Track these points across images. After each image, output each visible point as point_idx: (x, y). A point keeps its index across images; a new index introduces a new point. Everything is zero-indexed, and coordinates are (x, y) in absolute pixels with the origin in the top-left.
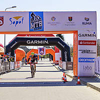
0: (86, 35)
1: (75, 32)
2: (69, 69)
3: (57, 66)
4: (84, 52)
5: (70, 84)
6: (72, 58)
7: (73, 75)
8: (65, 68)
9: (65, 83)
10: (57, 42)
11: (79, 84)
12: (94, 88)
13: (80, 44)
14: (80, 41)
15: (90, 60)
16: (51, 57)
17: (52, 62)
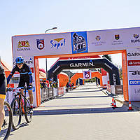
0: (136, 54)
1: (124, 52)
2: (118, 94)
3: (105, 91)
5: (121, 110)
6: (121, 81)
7: (123, 100)
9: (114, 108)
10: (104, 64)
11: (131, 110)
14: (129, 61)
16: (98, 81)
17: (99, 86)
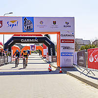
0: (66, 35)
1: (59, 33)
2: (54, 62)
3: (45, 59)
4: (65, 48)
5: (54, 72)
6: (56, 53)
7: (57, 66)
8: (51, 61)
9: (50, 72)
10: (45, 40)
11: (61, 72)
12: (72, 75)
13: (62, 42)
14: (62, 40)
15: (69, 54)
16: (41, 53)
17: (41, 56)
